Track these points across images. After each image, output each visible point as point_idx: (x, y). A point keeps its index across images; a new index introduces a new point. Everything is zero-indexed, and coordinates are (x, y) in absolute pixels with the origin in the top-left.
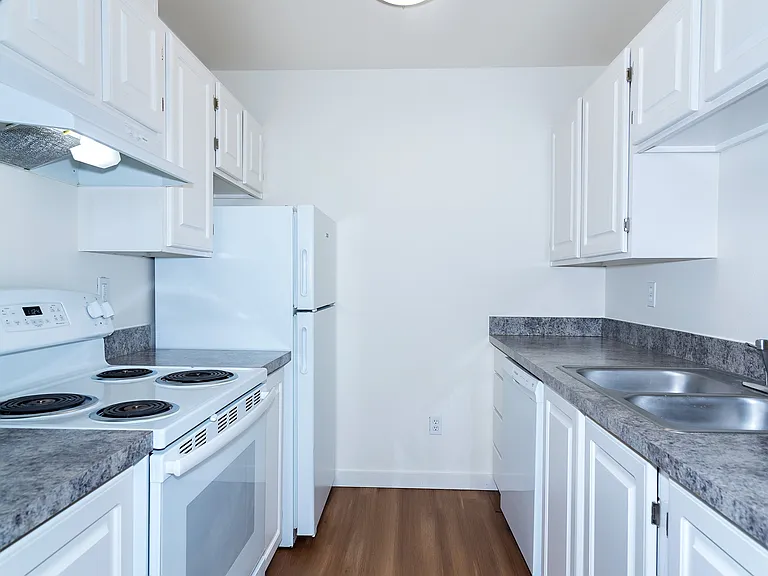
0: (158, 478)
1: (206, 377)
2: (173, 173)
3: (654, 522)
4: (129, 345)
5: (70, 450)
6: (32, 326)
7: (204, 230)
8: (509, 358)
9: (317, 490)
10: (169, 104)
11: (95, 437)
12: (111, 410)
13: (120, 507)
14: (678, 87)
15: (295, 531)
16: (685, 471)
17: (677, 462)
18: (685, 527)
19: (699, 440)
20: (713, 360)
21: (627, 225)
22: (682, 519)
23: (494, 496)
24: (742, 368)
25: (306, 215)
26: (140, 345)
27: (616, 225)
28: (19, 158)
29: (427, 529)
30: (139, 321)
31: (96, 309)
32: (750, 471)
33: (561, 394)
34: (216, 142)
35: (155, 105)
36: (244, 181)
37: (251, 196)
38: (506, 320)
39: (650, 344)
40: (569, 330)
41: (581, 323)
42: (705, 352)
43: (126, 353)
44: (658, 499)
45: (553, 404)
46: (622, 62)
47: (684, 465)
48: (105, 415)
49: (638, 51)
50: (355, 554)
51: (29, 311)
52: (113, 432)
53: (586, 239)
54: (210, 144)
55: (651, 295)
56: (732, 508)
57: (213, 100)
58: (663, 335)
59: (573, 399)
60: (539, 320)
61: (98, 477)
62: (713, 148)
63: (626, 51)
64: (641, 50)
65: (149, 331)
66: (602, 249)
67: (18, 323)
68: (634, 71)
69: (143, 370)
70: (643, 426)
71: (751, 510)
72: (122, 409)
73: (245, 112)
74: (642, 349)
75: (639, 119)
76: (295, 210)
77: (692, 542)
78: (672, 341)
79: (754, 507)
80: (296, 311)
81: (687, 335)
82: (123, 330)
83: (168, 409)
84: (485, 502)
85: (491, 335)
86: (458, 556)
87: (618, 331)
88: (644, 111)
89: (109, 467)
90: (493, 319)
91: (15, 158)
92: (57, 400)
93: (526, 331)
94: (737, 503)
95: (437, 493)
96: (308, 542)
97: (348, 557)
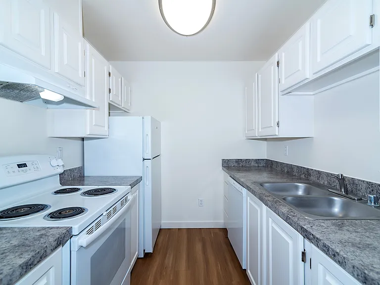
0: (75, 248)
1: (103, 192)
2: (90, 104)
3: (303, 261)
4: (72, 176)
5: (27, 242)
6: (22, 173)
7: (105, 127)
8: (230, 176)
9: (153, 230)
10: (87, 74)
11: (43, 232)
12: (55, 214)
13: (53, 268)
14: (300, 68)
15: (144, 250)
16: (322, 244)
17: (317, 238)
18: (321, 268)
19: (322, 224)
20: (313, 178)
21: (278, 124)
22: (319, 264)
23: (225, 231)
24: (326, 182)
25: (148, 120)
26: (77, 175)
27: (273, 124)
28: (17, 97)
29: (198, 247)
30: (77, 164)
31: (54, 163)
32: (353, 245)
33: (255, 195)
34: (110, 90)
35: (81, 74)
36: (123, 106)
37: (125, 112)
38: (229, 160)
39: (286, 171)
40: (253, 164)
41: (257, 161)
42: (309, 175)
43: (70, 179)
44: (304, 250)
45: (250, 198)
46: (275, 58)
47: (322, 241)
48: (51, 217)
49: (281, 54)
50: (169, 261)
51: (20, 166)
52: (52, 228)
53: (260, 129)
54: (107, 91)
55: (286, 151)
56: (352, 269)
57: (108, 73)
58: (291, 167)
59: (261, 199)
60: (241, 160)
61: (39, 258)
62: (312, 93)
63: (277, 54)
64: (283, 54)
65: (81, 169)
66: (267, 133)
67: (14, 172)
68: (280, 62)
69: (76, 188)
70: (296, 216)
71: (365, 273)
72: (60, 213)
73: (123, 78)
74: (282, 172)
75: (283, 81)
76: (143, 118)
77: (325, 276)
78: (295, 170)
79: (366, 272)
80: (144, 159)
81: (302, 167)
82: (69, 170)
83: (83, 212)
84: (221, 233)
85: (222, 166)
86: (212, 259)
87: (272, 165)
88: (286, 78)
89: (46, 251)
90: (223, 160)
91: (14, 97)
92: (31, 208)
93: (236, 164)
94: (356, 268)
95: (203, 230)
96: (149, 255)
97: (166, 261)
